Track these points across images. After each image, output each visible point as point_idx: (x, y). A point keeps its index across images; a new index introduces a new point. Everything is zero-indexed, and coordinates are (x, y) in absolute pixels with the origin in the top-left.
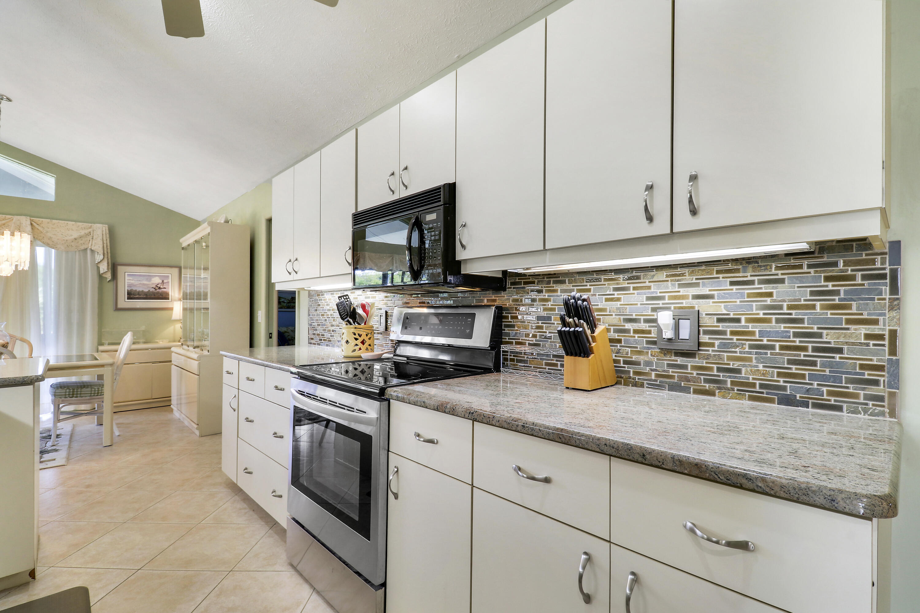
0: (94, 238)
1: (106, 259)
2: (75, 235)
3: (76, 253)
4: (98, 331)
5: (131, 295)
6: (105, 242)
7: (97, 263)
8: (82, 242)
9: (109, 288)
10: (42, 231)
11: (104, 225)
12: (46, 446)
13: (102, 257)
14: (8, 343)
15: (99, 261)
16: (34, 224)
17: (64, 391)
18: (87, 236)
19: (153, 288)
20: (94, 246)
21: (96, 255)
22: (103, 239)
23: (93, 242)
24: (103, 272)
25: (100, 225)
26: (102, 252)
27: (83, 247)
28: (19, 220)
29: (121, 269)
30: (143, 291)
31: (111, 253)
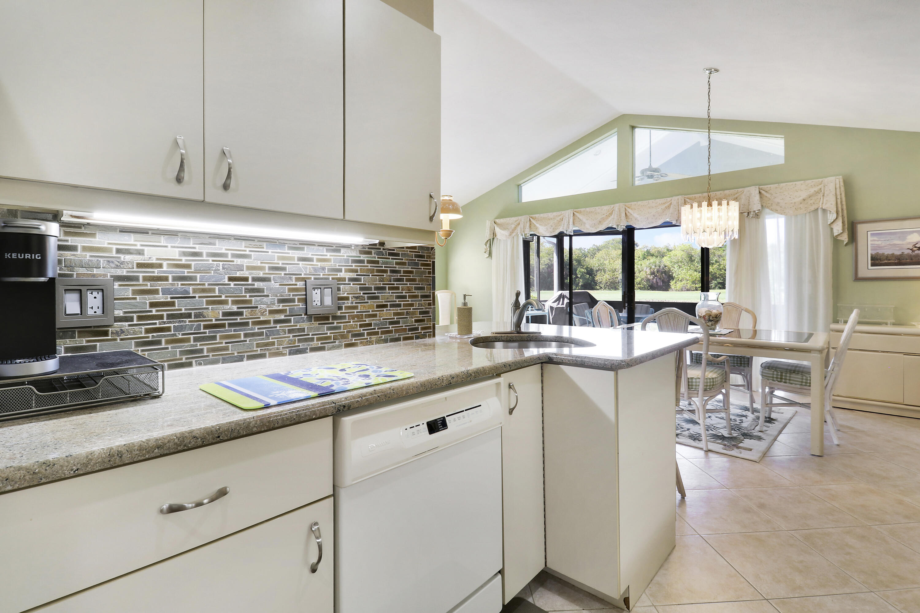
0: (825, 195)
1: (840, 218)
2: (804, 195)
3: (806, 215)
4: (833, 306)
5: (877, 261)
6: (839, 197)
7: (830, 224)
8: (812, 202)
9: (847, 253)
10: (770, 198)
11: (838, 177)
12: (754, 430)
13: (835, 216)
14: (721, 313)
15: (832, 221)
16: (763, 192)
17: (772, 373)
18: (817, 194)
19: (908, 249)
20: (826, 204)
21: (828, 214)
22: (836, 194)
23: (824, 200)
24: (837, 234)
25: (832, 177)
26: (835, 209)
27: (812, 208)
28: (749, 191)
29: (861, 229)
30: (893, 254)
31: (847, 209)
